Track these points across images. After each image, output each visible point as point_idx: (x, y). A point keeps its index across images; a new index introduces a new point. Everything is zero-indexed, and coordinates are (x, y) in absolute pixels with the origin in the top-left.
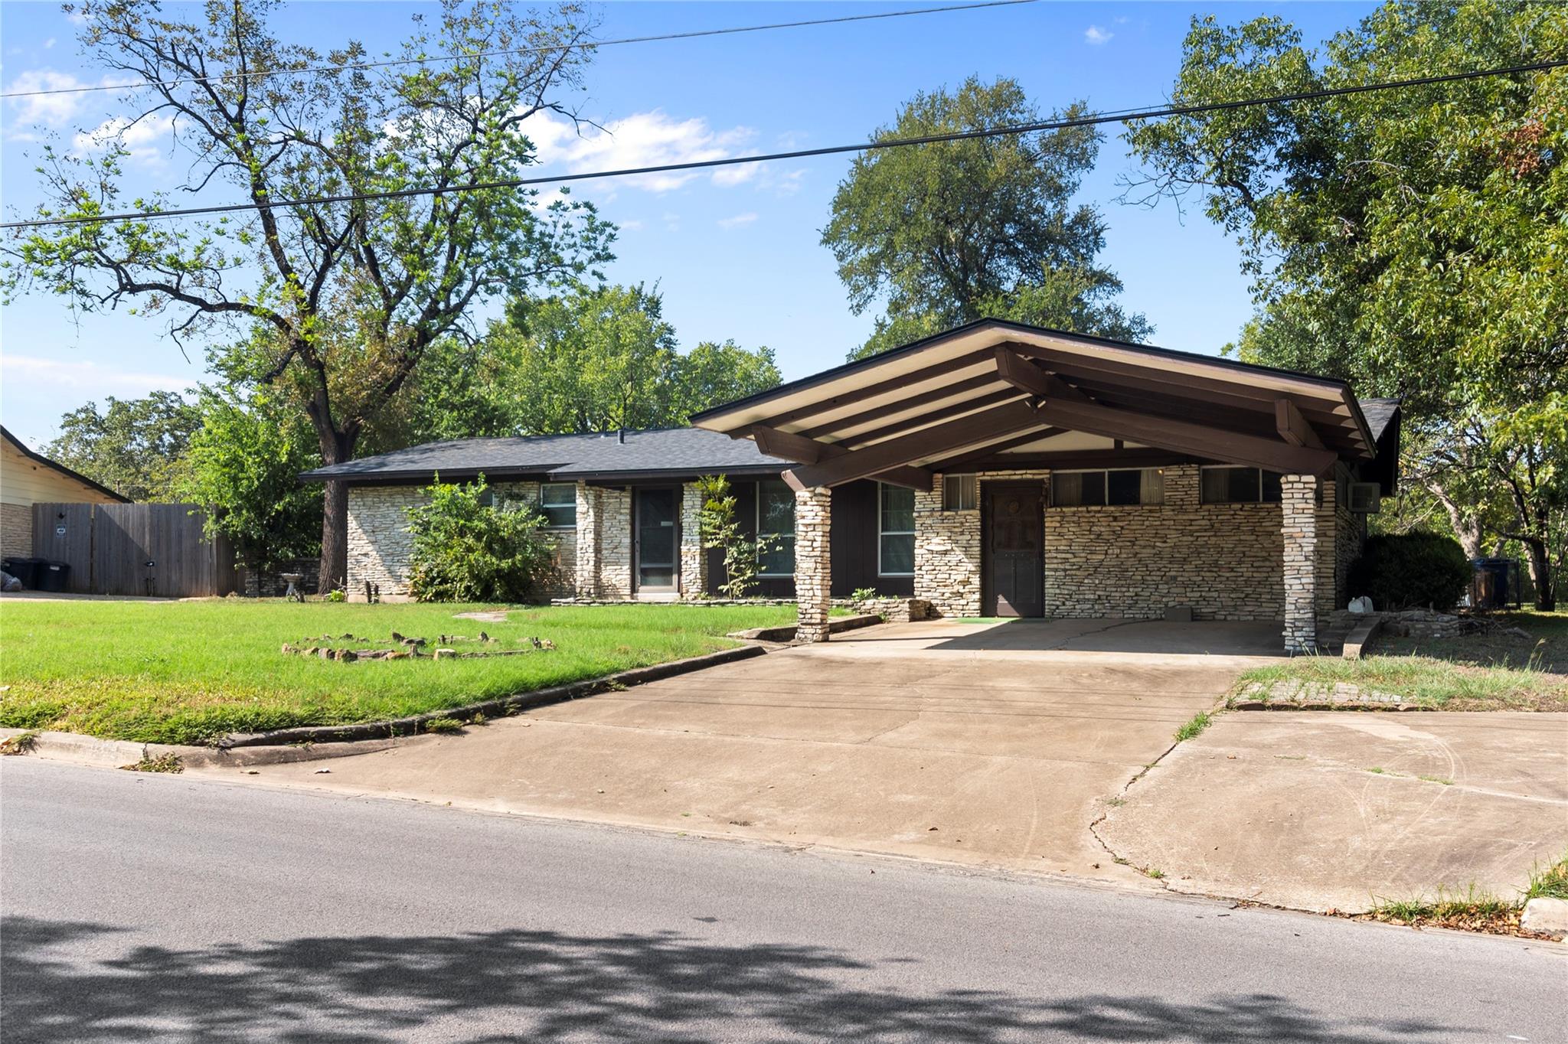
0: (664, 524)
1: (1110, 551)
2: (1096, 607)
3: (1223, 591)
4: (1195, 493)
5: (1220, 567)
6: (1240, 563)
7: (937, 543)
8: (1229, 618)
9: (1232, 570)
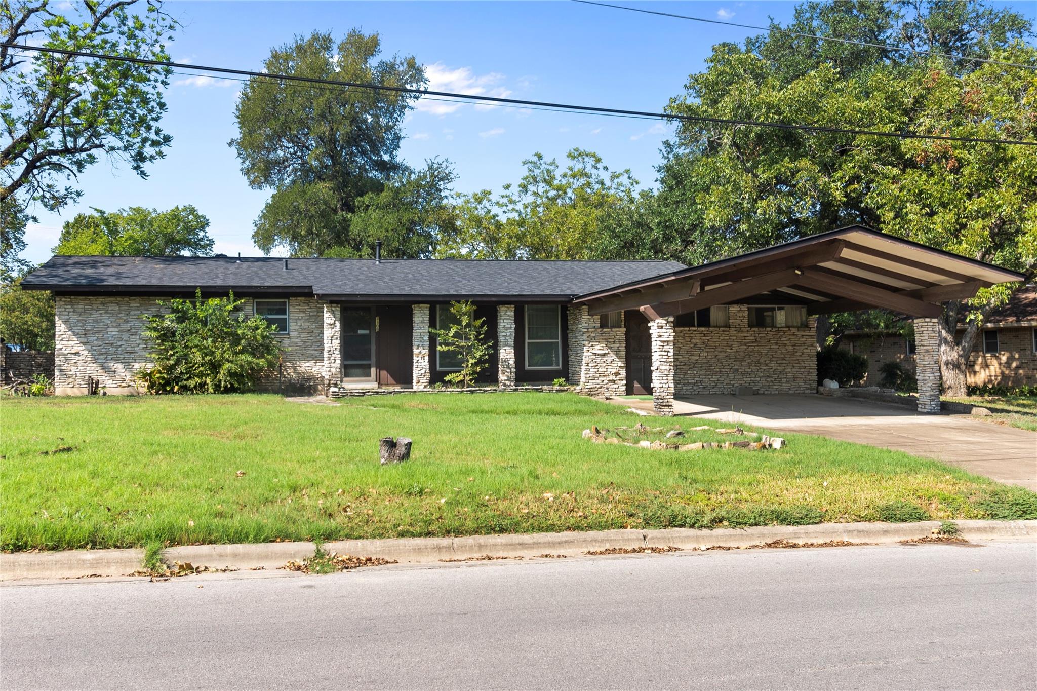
0: (360, 332)
1: (702, 355)
2: (695, 388)
3: (762, 377)
4: (746, 321)
5: (760, 363)
6: (771, 361)
7: (599, 348)
8: (766, 392)
9: (767, 365)
